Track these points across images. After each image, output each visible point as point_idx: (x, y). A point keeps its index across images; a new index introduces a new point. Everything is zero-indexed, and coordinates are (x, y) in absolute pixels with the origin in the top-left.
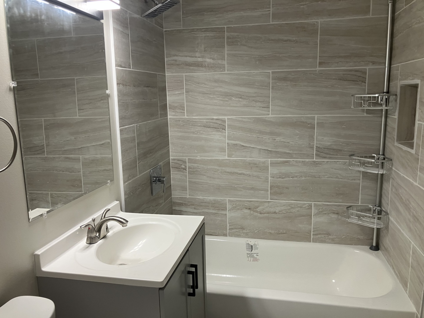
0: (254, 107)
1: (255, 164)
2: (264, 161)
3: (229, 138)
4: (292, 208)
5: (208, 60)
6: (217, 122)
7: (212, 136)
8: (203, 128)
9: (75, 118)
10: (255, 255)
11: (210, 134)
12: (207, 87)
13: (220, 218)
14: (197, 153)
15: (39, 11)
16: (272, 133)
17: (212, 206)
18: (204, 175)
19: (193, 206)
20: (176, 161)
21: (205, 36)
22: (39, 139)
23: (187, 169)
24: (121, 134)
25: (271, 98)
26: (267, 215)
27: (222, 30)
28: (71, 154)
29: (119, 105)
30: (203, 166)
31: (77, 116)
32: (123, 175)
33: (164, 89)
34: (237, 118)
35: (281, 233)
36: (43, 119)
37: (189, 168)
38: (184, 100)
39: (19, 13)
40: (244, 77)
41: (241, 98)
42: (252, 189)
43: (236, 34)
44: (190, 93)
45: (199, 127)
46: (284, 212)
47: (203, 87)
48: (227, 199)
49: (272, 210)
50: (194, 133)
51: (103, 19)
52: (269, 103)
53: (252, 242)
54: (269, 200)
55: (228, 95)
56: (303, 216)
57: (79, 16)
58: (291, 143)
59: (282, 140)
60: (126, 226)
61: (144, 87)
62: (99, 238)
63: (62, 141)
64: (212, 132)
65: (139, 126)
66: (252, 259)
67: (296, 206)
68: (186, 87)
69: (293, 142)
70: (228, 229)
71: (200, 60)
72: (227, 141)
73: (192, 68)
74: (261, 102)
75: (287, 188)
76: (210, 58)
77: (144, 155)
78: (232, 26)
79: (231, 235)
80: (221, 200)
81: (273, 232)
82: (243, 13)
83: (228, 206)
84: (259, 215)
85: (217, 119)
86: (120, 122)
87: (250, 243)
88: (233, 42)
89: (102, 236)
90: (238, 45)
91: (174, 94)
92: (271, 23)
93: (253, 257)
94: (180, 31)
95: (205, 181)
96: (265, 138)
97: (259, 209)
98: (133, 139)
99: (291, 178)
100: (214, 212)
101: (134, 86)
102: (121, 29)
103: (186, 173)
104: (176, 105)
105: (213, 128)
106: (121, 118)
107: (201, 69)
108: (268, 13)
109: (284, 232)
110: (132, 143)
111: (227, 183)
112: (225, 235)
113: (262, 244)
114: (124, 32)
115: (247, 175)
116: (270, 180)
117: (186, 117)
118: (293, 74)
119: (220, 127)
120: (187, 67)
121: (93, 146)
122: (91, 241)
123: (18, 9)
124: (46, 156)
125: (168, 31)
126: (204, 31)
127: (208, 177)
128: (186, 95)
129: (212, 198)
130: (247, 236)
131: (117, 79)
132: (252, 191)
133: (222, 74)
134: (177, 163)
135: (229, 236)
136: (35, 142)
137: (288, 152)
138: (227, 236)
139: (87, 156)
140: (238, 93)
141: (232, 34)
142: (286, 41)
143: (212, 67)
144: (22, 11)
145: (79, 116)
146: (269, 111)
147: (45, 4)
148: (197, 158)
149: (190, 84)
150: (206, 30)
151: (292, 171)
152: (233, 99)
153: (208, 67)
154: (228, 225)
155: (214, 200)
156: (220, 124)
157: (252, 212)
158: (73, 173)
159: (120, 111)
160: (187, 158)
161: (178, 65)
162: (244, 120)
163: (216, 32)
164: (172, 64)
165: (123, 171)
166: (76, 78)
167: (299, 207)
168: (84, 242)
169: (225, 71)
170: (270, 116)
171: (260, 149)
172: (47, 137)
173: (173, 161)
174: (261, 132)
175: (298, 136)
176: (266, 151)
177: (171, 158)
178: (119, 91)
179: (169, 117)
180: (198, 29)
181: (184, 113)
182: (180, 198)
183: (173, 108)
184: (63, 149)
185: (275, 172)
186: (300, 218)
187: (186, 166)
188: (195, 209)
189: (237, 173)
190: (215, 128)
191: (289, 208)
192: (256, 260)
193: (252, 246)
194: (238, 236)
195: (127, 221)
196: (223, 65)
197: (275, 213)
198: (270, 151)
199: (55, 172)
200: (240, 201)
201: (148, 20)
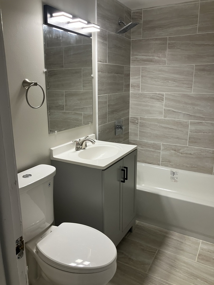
0: (183, 87)
1: (181, 123)
2: (186, 121)
3: (166, 106)
4: (202, 152)
5: (156, 58)
6: (159, 95)
7: (155, 104)
8: (150, 99)
9: (81, 91)
10: (175, 178)
11: (154, 103)
12: (154, 74)
13: (156, 154)
14: (145, 114)
15: (58, 35)
16: (192, 104)
17: (152, 147)
18: (149, 128)
19: (141, 146)
20: (132, 119)
21: (155, 43)
22: (61, 102)
23: (139, 124)
24: (98, 99)
25: (194, 82)
26: (186, 155)
27: (165, 39)
28: (78, 111)
29: (98, 83)
30: (148, 122)
31: (82, 90)
32: (98, 121)
33: (128, 75)
34: (171, 94)
35: (194, 167)
36: (64, 91)
37: (140, 123)
38: (140, 82)
39: (49, 37)
40: (178, 68)
41: (174, 81)
42: (178, 138)
43: (174, 41)
44: (144, 78)
45: (147, 99)
46: (196, 154)
47: (152, 74)
48: (162, 143)
49: (189, 152)
50: (144, 102)
51: (91, 37)
52: (192, 85)
53: (175, 170)
54: (188, 146)
55: (166, 79)
56: (209, 158)
57: (78, 36)
58: (205, 111)
59: (199, 109)
60: (94, 144)
61: (115, 73)
62: (81, 149)
63: (73, 104)
64: (155, 102)
65: (110, 96)
66: (174, 180)
67: (204, 151)
68: (142, 74)
69: (206, 110)
70: (161, 161)
71: (151, 57)
72: (164, 108)
73: (146, 62)
74: (187, 84)
75: (200, 139)
76: (157, 57)
77: (112, 112)
78: (172, 36)
79: (163, 165)
80: (158, 143)
81: (188, 166)
82: (179, 28)
83: (162, 148)
84: (180, 154)
85: (159, 94)
86: (98, 92)
87: (173, 171)
88: (172, 47)
89: (83, 148)
90: (175, 48)
91: (134, 78)
92: (197, 33)
93: (174, 179)
94: (140, 40)
95: (149, 132)
96: (188, 107)
97: (180, 151)
98: (106, 102)
99: (203, 133)
100: (153, 150)
101: (108, 73)
102: (102, 41)
103: (138, 126)
104: (135, 85)
105: (156, 99)
106: (99, 90)
107: (151, 63)
108: (196, 27)
109: (196, 167)
110: (104, 104)
111: (162, 134)
112: (159, 165)
113: (181, 172)
114: (104, 43)
115: (175, 129)
116: (189, 133)
117: (140, 92)
118: (209, 67)
119: (160, 98)
120: (143, 62)
121: (89, 107)
122: (77, 149)
123: (49, 35)
124: (65, 111)
125: (134, 40)
126: (154, 40)
127: (151, 129)
128: (141, 79)
129: (152, 142)
130: (172, 166)
131: (98, 69)
132: (177, 140)
133: (164, 66)
134: (133, 120)
135: (161, 165)
136: (59, 103)
137: (202, 116)
138: (160, 165)
139: (86, 113)
140: (173, 78)
141: (172, 41)
142: (206, 45)
143: (158, 62)
144: (51, 36)
145: (83, 90)
146: (192, 90)
147: (62, 31)
148: (145, 117)
149: (144, 72)
150: (156, 39)
151: (203, 129)
152: (170, 82)
153: (156, 62)
154: (161, 159)
155: (154, 143)
156: (160, 97)
157: (176, 152)
158: (78, 122)
159: (98, 86)
160: (139, 117)
161: (138, 61)
162: (176, 95)
163: (162, 40)
164: (135, 60)
165: (98, 119)
166: (82, 68)
167: (206, 152)
168: (74, 149)
169: (165, 64)
170: (192, 93)
171: (185, 114)
172: (66, 101)
173: (131, 118)
174: (186, 103)
175: (209, 107)
176: (188, 115)
177: (130, 116)
178: (99, 75)
179: (130, 92)
180: (151, 39)
181: (140, 89)
182: (134, 140)
183: (133, 86)
184: (74, 108)
185: (193, 129)
186: (207, 159)
187: (138, 122)
188: (142, 147)
189: (169, 128)
190: (157, 99)
191: (200, 152)
192: (176, 181)
193: (174, 173)
194: (166, 166)
195: (95, 142)
196: (164, 61)
197: (191, 154)
198: (190, 115)
199: (69, 120)
200: (170, 145)
201: (120, 35)
